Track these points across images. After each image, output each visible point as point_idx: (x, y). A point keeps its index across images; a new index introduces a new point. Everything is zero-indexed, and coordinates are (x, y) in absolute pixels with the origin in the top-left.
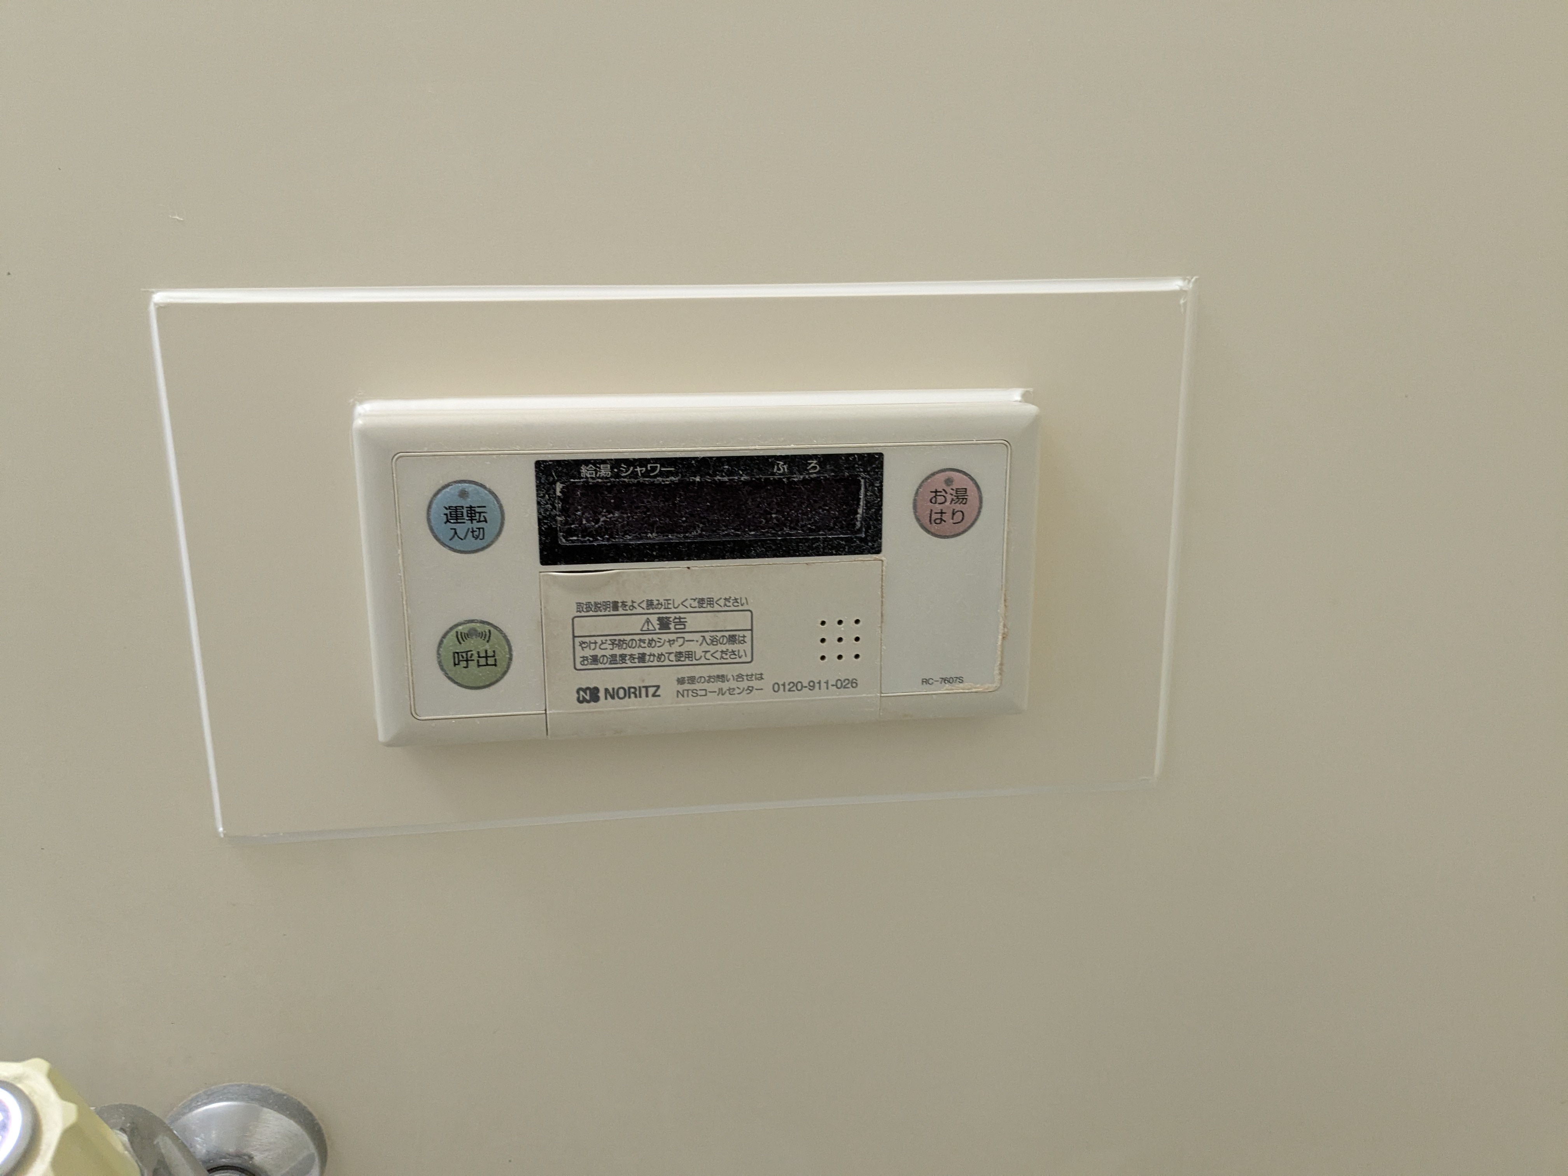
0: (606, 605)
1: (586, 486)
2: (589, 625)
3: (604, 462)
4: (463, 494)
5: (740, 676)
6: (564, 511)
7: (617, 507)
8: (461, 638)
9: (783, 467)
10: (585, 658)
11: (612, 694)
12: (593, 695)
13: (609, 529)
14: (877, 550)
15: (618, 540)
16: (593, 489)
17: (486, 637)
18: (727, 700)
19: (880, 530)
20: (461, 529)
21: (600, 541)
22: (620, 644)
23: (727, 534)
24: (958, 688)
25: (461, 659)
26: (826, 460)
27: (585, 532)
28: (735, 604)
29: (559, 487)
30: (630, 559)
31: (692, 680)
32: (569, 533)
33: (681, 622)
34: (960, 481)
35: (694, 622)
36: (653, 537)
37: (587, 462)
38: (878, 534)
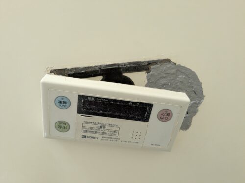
0: (90, 122)
1: (89, 101)
2: (85, 125)
3: (93, 97)
4: (62, 99)
5: (115, 138)
6: (83, 105)
7: (95, 105)
8: (60, 123)
9: (131, 104)
10: (84, 131)
12: (85, 137)
13: (92, 109)
14: (148, 121)
15: (94, 111)
16: (90, 103)
17: (65, 124)
18: (112, 141)
20: (62, 105)
21: (90, 111)
22: (92, 129)
23: (117, 113)
24: (158, 147)
25: (59, 127)
26: (141, 104)
27: (87, 109)
28: (116, 126)
29: (83, 100)
30: (96, 115)
31: (105, 137)
32: (84, 109)
33: (105, 127)
34: (168, 112)
35: (107, 128)
36: (101, 112)
37: (89, 96)
38: (149, 119)
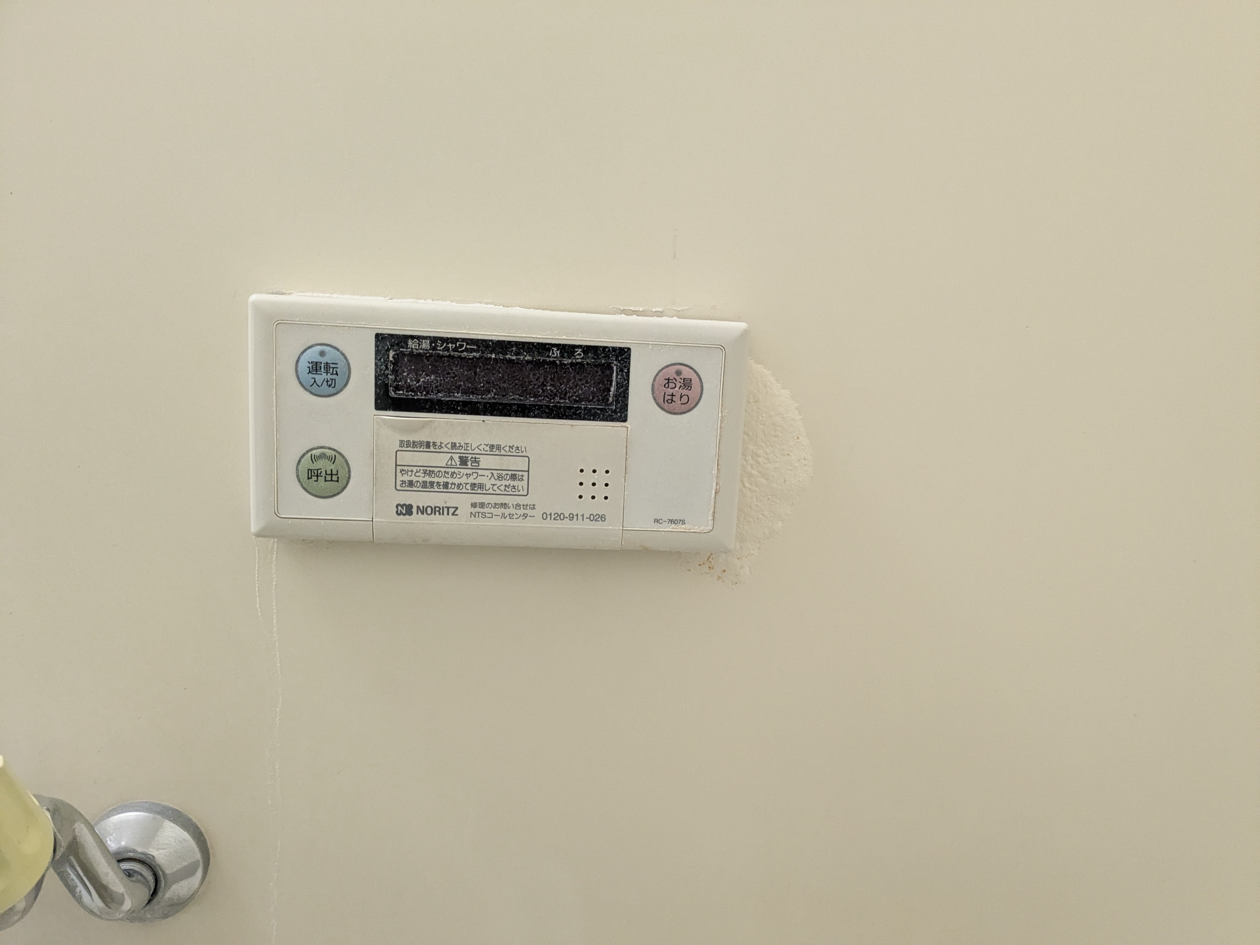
0: (421, 444)
1: (411, 354)
2: (407, 458)
3: (425, 338)
4: (322, 353)
5: (518, 506)
6: (395, 372)
7: (433, 372)
8: (314, 459)
9: (556, 353)
10: (403, 482)
11: (422, 511)
12: (408, 510)
13: (426, 388)
14: (625, 420)
15: (432, 396)
16: (416, 357)
17: (333, 460)
18: (508, 522)
19: (627, 405)
20: (320, 378)
21: (419, 396)
22: (430, 473)
23: (512, 398)
24: (680, 528)
25: (313, 474)
26: (588, 349)
27: (409, 388)
28: (516, 451)
29: (392, 353)
30: (441, 411)
31: (482, 505)
32: (397, 388)
33: (476, 461)
34: (687, 373)
35: (486, 462)
36: (459, 396)
37: (413, 337)
38: (625, 407)
